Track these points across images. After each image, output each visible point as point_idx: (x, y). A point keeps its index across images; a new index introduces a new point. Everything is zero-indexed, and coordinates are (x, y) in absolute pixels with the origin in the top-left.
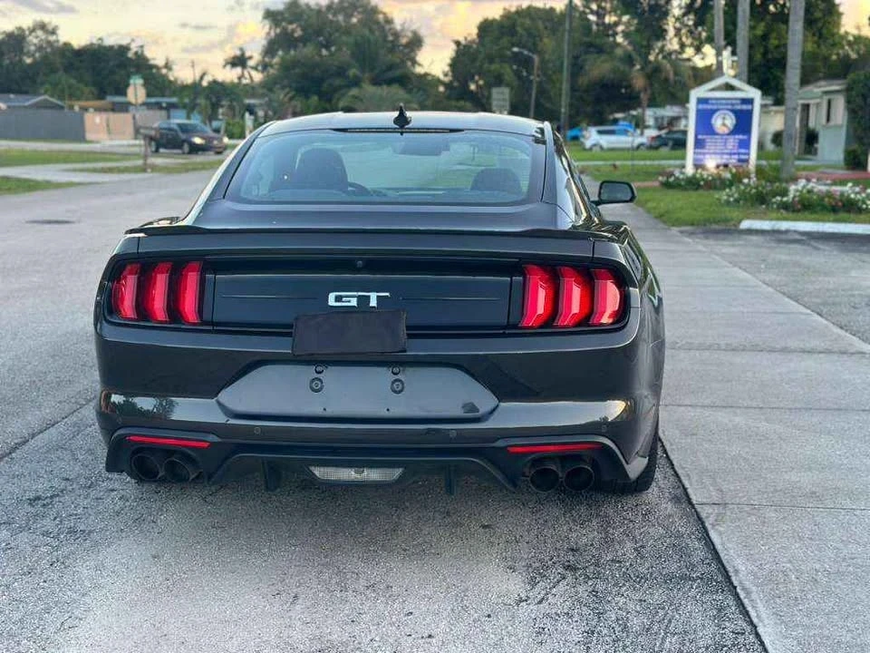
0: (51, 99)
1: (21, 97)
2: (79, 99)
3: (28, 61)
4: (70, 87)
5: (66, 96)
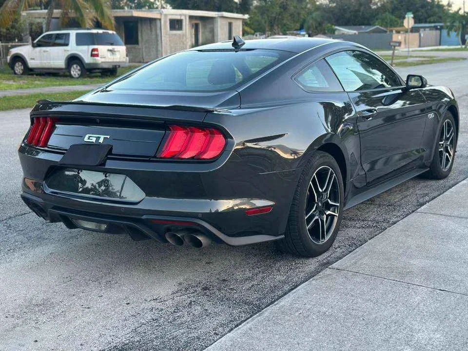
0: (380, 27)
1: (367, 27)
2: (395, 27)
3: (374, 7)
4: (391, 21)
5: (389, 26)
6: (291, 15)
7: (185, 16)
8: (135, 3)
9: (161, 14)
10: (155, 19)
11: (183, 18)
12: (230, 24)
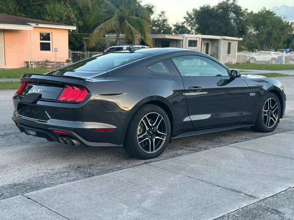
6: (274, 39)
7: (199, 38)
8: (179, 31)
9: (183, 37)
10: (180, 40)
11: (198, 39)
12: (229, 44)
